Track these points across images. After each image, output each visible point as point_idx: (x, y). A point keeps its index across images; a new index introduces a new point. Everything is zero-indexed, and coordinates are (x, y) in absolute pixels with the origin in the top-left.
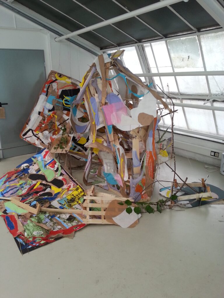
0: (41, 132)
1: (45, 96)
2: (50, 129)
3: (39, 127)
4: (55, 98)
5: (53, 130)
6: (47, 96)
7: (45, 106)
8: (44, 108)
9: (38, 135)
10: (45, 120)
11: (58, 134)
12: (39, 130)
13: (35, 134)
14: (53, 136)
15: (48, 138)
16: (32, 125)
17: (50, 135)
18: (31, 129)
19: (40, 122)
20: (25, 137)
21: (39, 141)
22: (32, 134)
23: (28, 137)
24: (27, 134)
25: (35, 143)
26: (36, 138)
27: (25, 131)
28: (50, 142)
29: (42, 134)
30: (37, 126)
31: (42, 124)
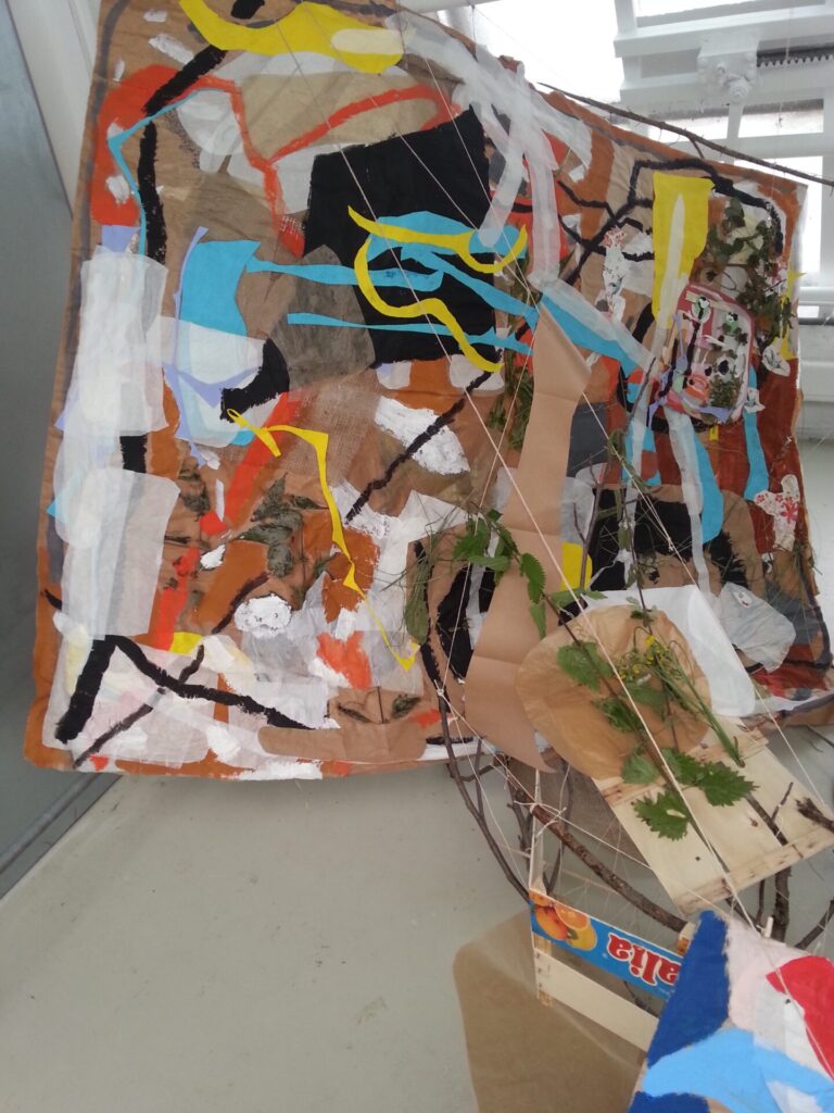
0: (213, 625)
1: (143, 262)
2: (286, 569)
3: (173, 584)
4: (259, 255)
5: (319, 568)
6: (161, 258)
7: (169, 370)
8: (167, 393)
9: (209, 671)
10: (208, 498)
11: (365, 593)
12: (188, 619)
13: (174, 665)
14: (334, 628)
15: (303, 663)
16: (108, 596)
17: (310, 620)
18: (107, 636)
19: (166, 538)
20: (90, 736)
21: (239, 726)
22: (148, 679)
23: (113, 724)
24: (100, 699)
25: (206, 753)
26: (201, 709)
27: (64, 686)
28: (340, 689)
29: (239, 646)
30: (156, 582)
31: (193, 544)
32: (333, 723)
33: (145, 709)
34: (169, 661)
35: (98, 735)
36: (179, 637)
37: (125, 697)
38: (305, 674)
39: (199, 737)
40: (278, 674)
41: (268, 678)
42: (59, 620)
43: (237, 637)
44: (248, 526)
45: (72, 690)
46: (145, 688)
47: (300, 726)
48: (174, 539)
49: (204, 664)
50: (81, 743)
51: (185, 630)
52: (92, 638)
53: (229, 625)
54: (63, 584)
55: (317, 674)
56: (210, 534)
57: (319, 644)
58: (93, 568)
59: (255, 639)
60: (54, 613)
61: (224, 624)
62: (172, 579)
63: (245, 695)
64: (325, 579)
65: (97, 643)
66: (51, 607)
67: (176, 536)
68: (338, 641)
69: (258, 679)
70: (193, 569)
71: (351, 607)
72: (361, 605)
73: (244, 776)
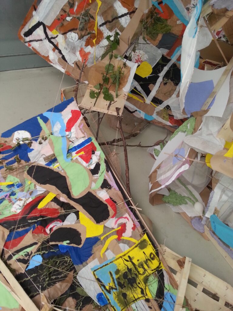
0: (62, 32)
2: (82, 30)
3: (59, 19)
5: (88, 34)
9: (56, 40)
10: (74, 5)
11: (96, 45)
12: (58, 28)
13: (51, 35)
14: (85, 48)
15: (75, 51)
16: (46, 14)
17: (81, 43)
18: (41, 22)
19: (62, 9)
20: (29, 39)
21: (56, 54)
22: (45, 35)
23: (34, 39)
24: (34, 33)
25: (48, 55)
26: (51, 47)
27: (29, 26)
28: (79, 61)
29: (65, 40)
30: (56, 17)
31: (67, 13)
32: (73, 65)
33: (41, 40)
34: (50, 34)
35: (31, 39)
36: (55, 31)
37: (39, 35)
38: (75, 53)
39: (48, 52)
40: (69, 50)
41: (66, 49)
42: (34, 13)
43: (66, 38)
44: (79, 16)
45: (30, 27)
46: (43, 36)
47: (67, 62)
48: (63, 10)
49: (56, 39)
50: (28, 39)
51: (57, 30)
52: (39, 20)
53: (65, 35)
54: (38, 7)
55: (77, 55)
56: (71, 13)
57: (80, 49)
58: (45, 7)
59: (69, 41)
60: (33, 11)
61: (64, 34)
62: (59, 18)
63: (60, 49)
64: (89, 37)
65: (39, 22)
66: (34, 9)
67: (64, 10)
68: (85, 51)
69: (65, 48)
70: (64, 19)
71: (92, 47)
72: (94, 47)
73: (52, 64)
